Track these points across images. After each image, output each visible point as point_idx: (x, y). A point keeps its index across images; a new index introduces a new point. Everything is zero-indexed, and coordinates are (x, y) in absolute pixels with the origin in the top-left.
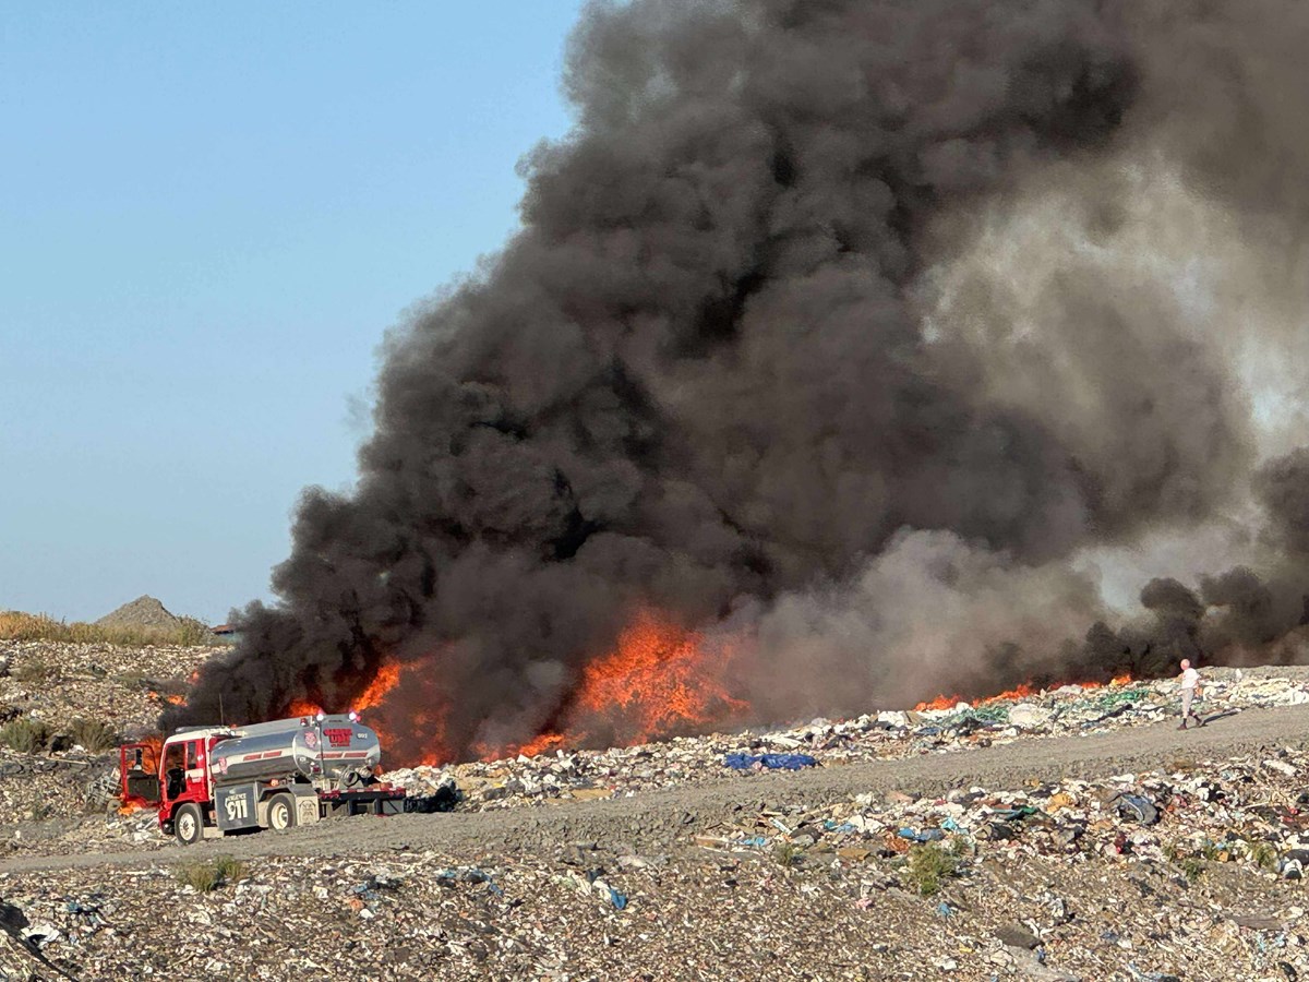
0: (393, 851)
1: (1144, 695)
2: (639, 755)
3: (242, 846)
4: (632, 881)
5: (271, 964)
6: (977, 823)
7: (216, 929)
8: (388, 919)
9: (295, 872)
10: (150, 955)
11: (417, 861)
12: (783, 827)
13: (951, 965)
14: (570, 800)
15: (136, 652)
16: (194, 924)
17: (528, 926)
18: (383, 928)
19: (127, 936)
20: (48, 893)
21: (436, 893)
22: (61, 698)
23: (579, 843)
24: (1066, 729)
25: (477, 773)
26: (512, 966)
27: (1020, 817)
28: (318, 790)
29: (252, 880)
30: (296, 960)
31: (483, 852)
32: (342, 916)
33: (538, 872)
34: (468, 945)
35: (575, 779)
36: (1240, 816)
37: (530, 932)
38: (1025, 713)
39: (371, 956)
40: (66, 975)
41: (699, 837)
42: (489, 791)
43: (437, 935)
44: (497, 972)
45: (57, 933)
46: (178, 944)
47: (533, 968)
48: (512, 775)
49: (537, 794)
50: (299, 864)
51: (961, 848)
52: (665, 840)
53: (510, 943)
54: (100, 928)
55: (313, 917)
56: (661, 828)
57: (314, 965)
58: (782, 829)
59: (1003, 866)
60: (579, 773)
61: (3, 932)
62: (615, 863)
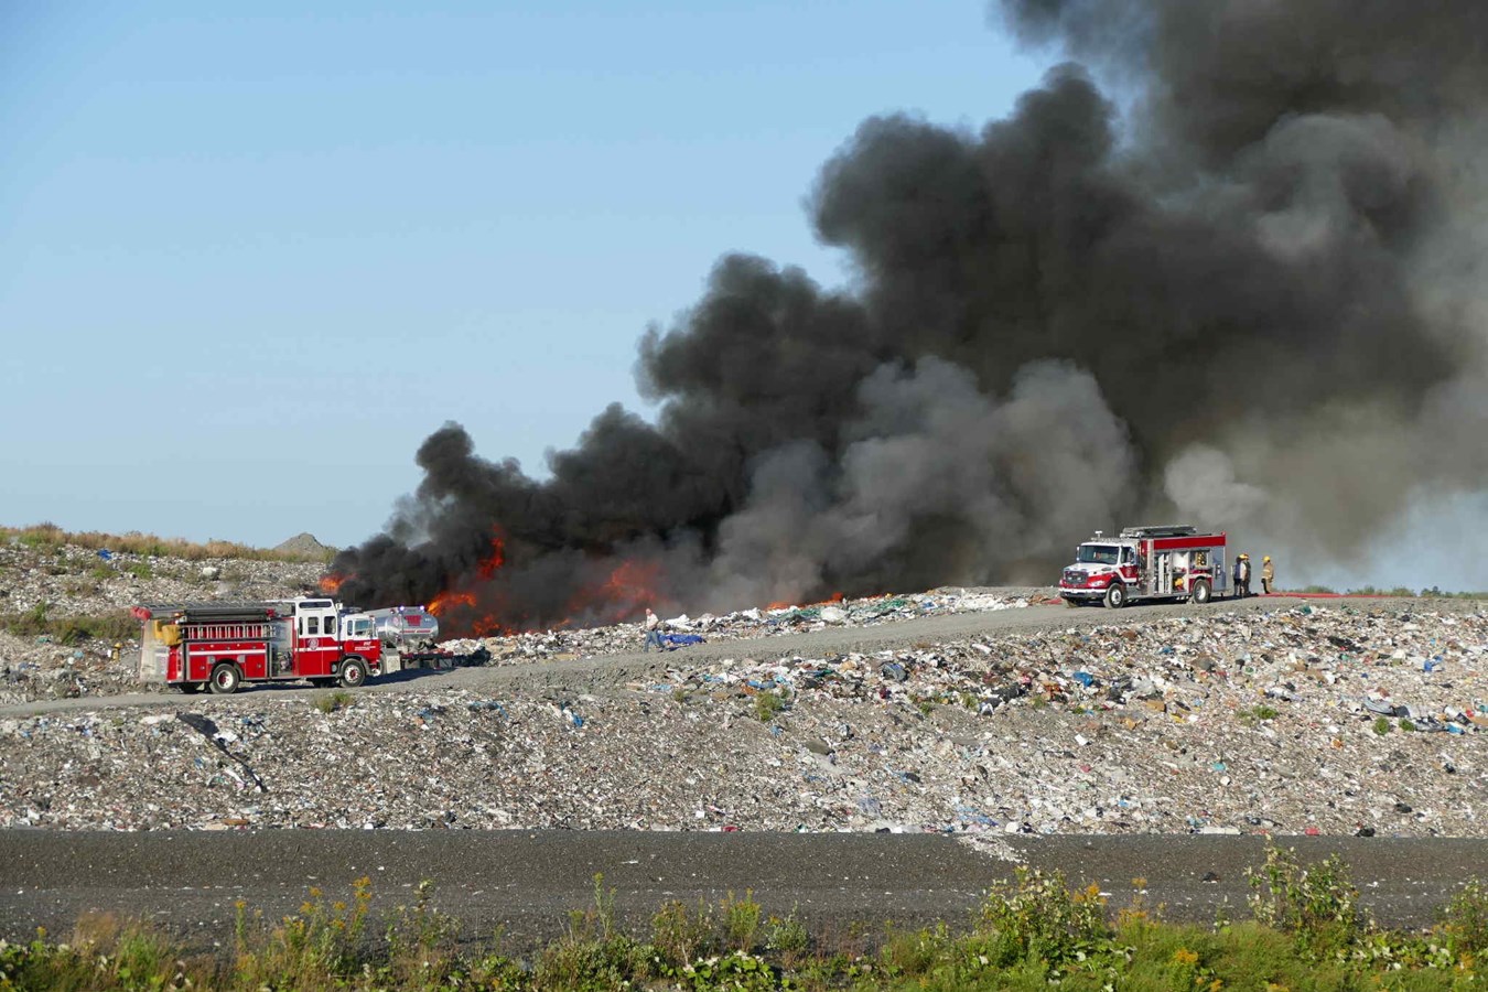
0: (443, 691)
1: (904, 603)
2: (597, 634)
4: (586, 710)
5: (366, 757)
6: (796, 678)
7: (333, 735)
8: (438, 731)
10: (292, 751)
11: (456, 696)
12: (679, 679)
13: (778, 764)
14: (552, 660)
15: (297, 566)
16: (320, 732)
17: (522, 736)
18: (435, 736)
19: (278, 739)
20: (231, 713)
21: (467, 715)
23: (555, 686)
24: (855, 622)
25: (498, 643)
26: (512, 760)
27: (823, 675)
28: (400, 652)
29: (356, 707)
30: (381, 755)
31: (497, 691)
32: (410, 728)
33: (529, 704)
34: (486, 747)
35: (557, 648)
36: (956, 677)
37: (523, 740)
38: (830, 612)
39: (427, 753)
40: (240, 762)
41: (628, 684)
42: (505, 654)
43: (467, 741)
44: (503, 764)
45: (235, 737)
46: (309, 744)
47: (525, 762)
48: (519, 645)
49: (533, 657)
51: (785, 693)
52: (608, 686)
53: (511, 746)
54: (262, 733)
55: (392, 729)
56: (606, 678)
57: (392, 758)
59: (811, 704)
60: (559, 644)
61: (203, 736)
62: (576, 699)
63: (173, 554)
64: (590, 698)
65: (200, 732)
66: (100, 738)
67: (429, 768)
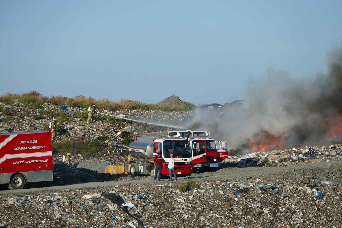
0: (246, 179)
2: (332, 148)
4: (325, 189)
5: (204, 216)
7: (186, 204)
8: (243, 201)
9: (213, 186)
10: (164, 212)
11: (253, 182)
14: (307, 163)
15: (169, 113)
16: (179, 202)
17: (290, 204)
18: (242, 204)
19: (157, 206)
20: (131, 192)
21: (260, 192)
23: (308, 177)
25: (278, 154)
26: (285, 217)
29: (199, 188)
30: (213, 215)
31: (276, 179)
32: (228, 200)
33: (294, 186)
34: (270, 210)
35: (309, 156)
37: (291, 206)
39: (238, 213)
40: (136, 219)
42: (281, 160)
43: (260, 206)
45: (133, 205)
46: (173, 209)
47: (291, 218)
48: (289, 154)
49: (296, 161)
50: (215, 183)
52: (337, 176)
53: (284, 209)
54: (148, 204)
55: (218, 200)
56: (336, 172)
57: (218, 216)
60: (311, 154)
61: (116, 205)
62: (320, 183)
63: (101, 108)
64: (327, 183)
65: (115, 203)
66: (60, 206)
67: (239, 221)
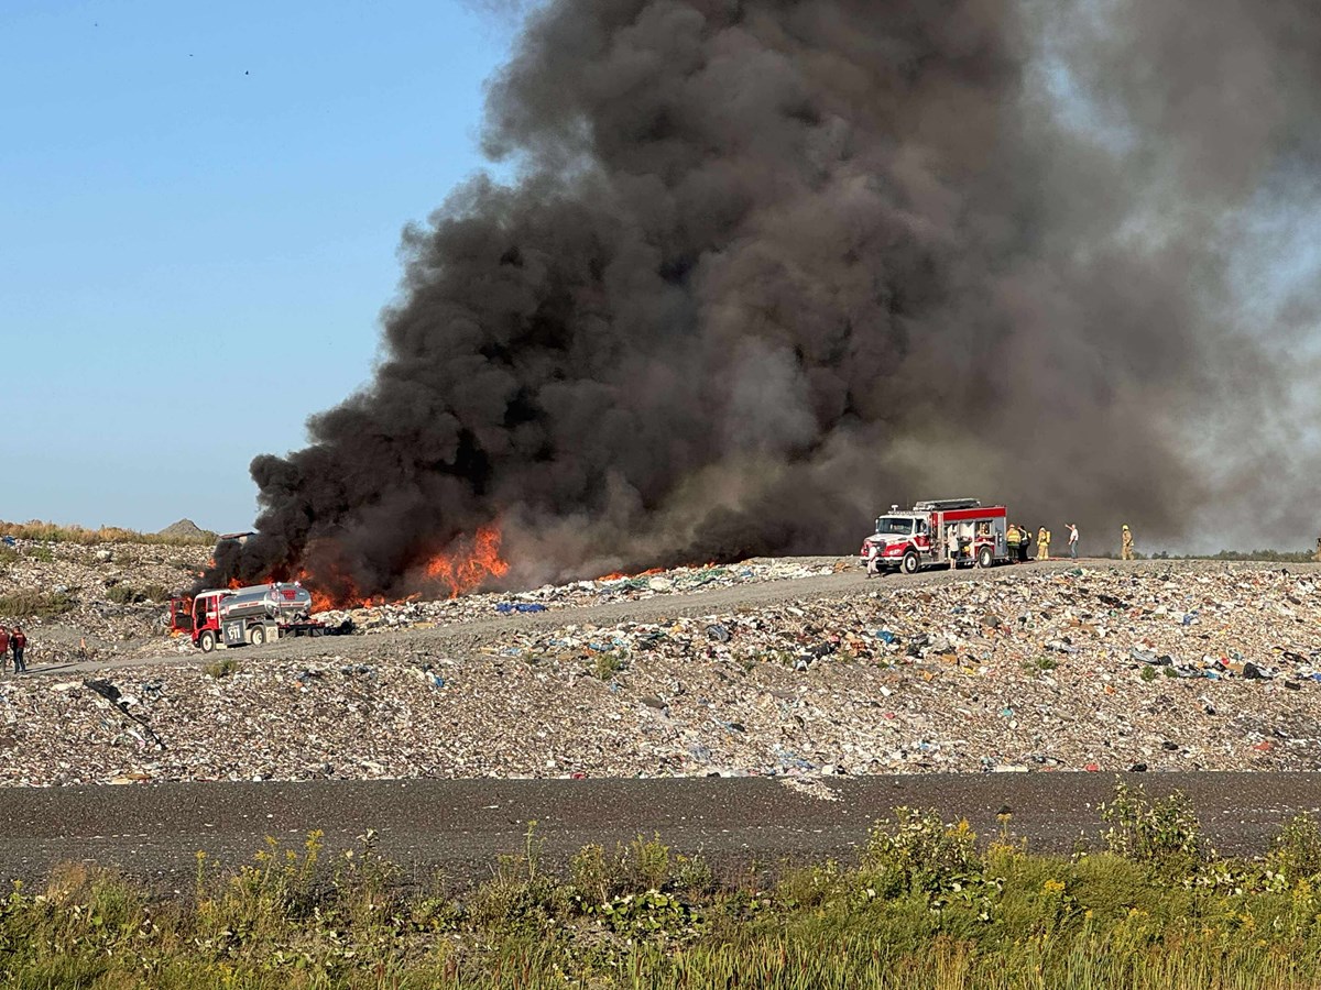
0: (318, 656)
1: (722, 572)
2: (451, 604)
3: (236, 653)
4: (447, 672)
5: (253, 717)
6: (632, 641)
7: (223, 698)
8: (315, 693)
9: (265, 667)
10: (187, 712)
11: (331, 661)
13: (619, 717)
14: (413, 629)
15: (180, 549)
16: (211, 695)
17: (391, 696)
18: (313, 697)
19: (174, 702)
20: (132, 679)
21: (341, 678)
22: (139, 573)
23: (418, 651)
24: (680, 590)
25: (364, 614)
26: (383, 718)
27: (656, 638)
28: (278, 623)
29: (242, 672)
30: (266, 715)
31: (366, 656)
32: (291, 691)
33: (396, 667)
34: (358, 706)
35: (416, 617)
36: (773, 637)
37: (392, 700)
38: (658, 582)
39: (307, 712)
40: (142, 723)
41: (482, 648)
42: (370, 624)
43: (342, 701)
44: (374, 721)
45: (136, 701)
46: (202, 706)
47: (394, 719)
48: (382, 615)
49: (395, 625)
50: (268, 663)
51: (624, 654)
52: (464, 650)
53: (381, 706)
54: (160, 698)
55: (275, 691)
56: (462, 643)
57: (275, 717)
58: (527, 644)
59: (646, 664)
60: (418, 615)
61: (107, 700)
62: (438, 662)
63: (70, 540)
65: (105, 697)
66: (15, 704)
67: (309, 725)
